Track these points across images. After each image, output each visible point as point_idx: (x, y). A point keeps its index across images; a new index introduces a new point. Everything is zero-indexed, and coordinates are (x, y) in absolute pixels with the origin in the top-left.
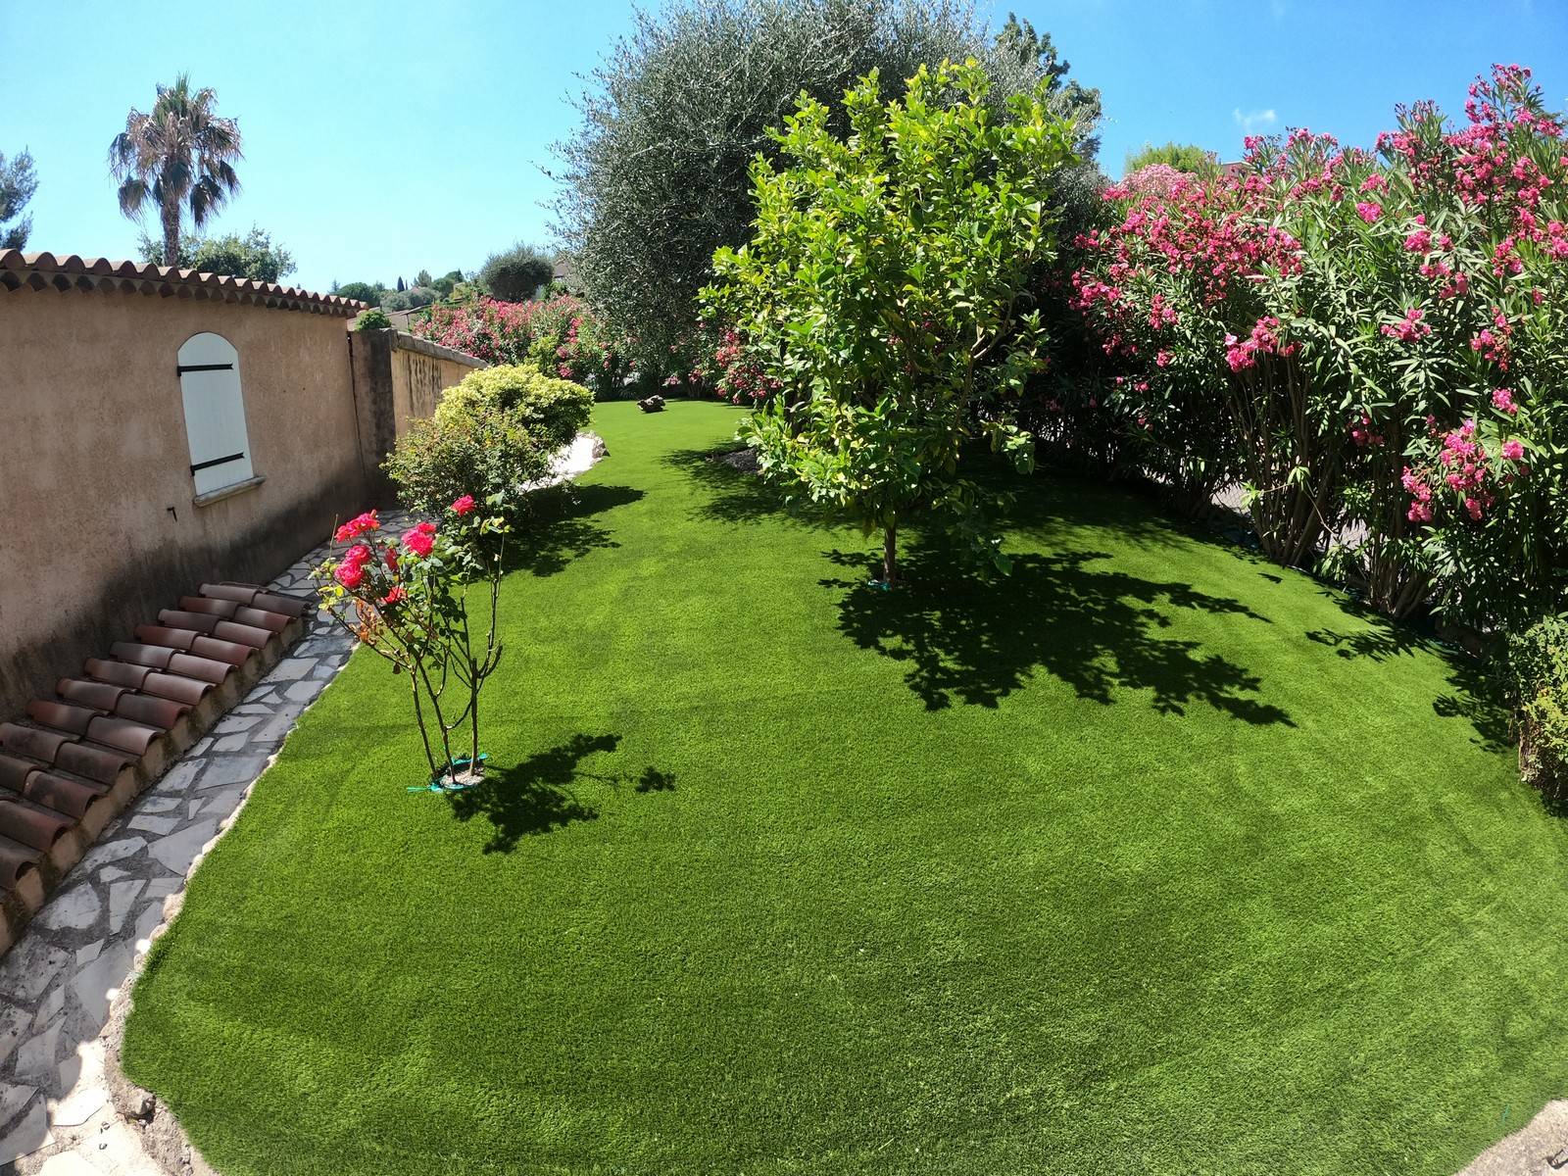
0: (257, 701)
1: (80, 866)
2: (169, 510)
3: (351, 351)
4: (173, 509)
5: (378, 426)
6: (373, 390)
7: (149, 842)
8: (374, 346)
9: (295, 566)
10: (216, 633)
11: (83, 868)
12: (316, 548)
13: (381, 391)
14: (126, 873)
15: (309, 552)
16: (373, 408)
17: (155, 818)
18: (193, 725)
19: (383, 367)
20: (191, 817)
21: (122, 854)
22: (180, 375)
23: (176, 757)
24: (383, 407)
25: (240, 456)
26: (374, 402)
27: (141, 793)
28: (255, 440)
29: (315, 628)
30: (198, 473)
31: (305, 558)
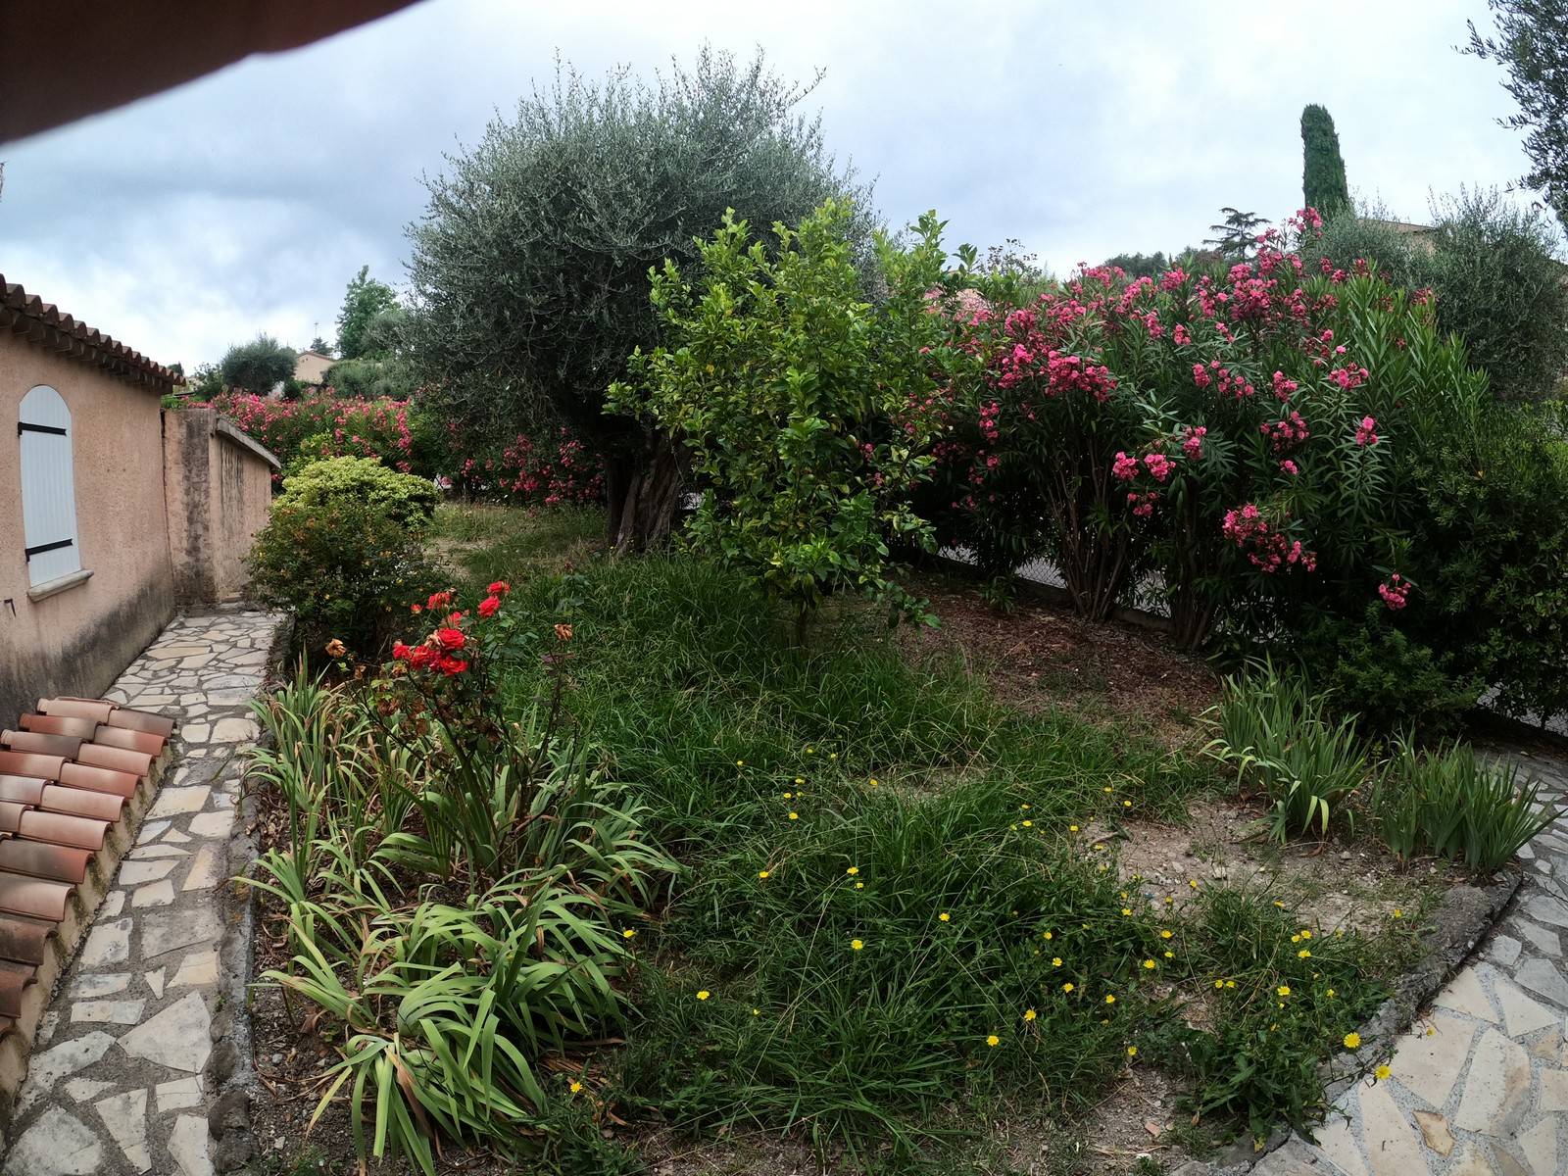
0: (157, 840)
1: (30, 1084)
2: (6, 601)
3: (163, 431)
4: (11, 601)
5: (190, 520)
6: (187, 478)
7: (118, 1037)
8: (190, 427)
9: (121, 680)
10: (81, 758)
11: (35, 1087)
12: (135, 660)
13: (196, 480)
14: (108, 1085)
15: (130, 664)
16: (185, 499)
17: (106, 1003)
18: (96, 876)
19: (199, 452)
20: (159, 994)
21: (85, 1059)
22: (20, 433)
23: (88, 920)
24: (197, 498)
25: (68, 543)
26: (187, 492)
27: (65, 972)
28: (83, 525)
29: (187, 751)
30: (31, 557)
31: (129, 671)
